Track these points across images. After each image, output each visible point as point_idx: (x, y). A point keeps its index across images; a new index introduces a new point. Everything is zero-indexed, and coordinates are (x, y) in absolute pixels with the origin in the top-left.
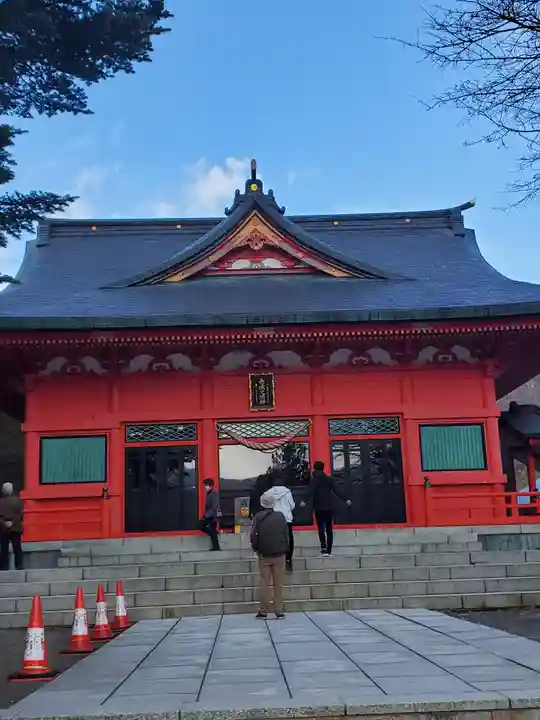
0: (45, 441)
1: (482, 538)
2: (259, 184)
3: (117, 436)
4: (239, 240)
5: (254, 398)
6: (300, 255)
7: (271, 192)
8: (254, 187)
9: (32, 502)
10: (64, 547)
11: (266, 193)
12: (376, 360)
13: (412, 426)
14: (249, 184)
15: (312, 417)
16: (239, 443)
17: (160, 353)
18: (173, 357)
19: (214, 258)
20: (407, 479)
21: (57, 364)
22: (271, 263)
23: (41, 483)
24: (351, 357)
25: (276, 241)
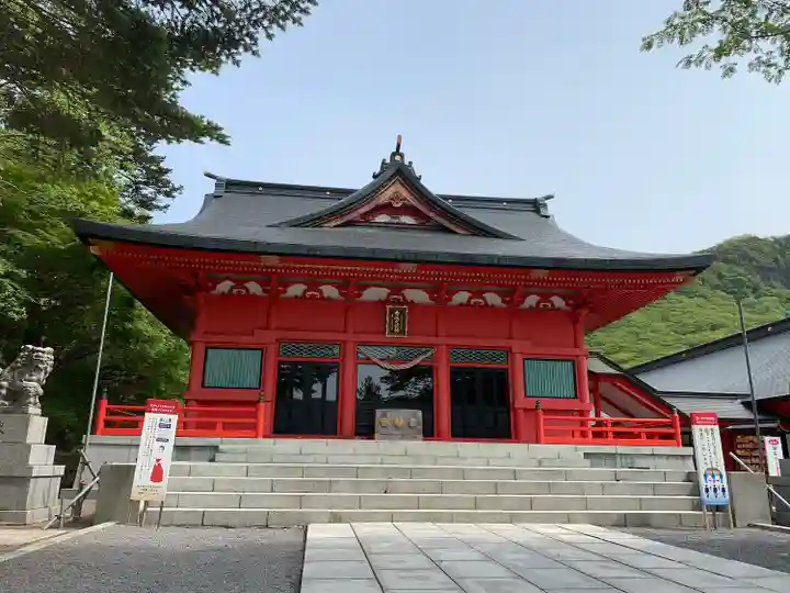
0: (210, 351)
1: (587, 455)
2: (402, 156)
3: (272, 350)
4: (384, 198)
5: (390, 326)
6: (431, 215)
7: (410, 163)
8: (397, 158)
9: (194, 403)
10: (222, 443)
11: (406, 163)
12: (489, 303)
13: (519, 358)
14: (393, 155)
15: (437, 345)
16: (375, 363)
17: (313, 285)
18: (323, 288)
19: (362, 210)
20: (514, 403)
21: (225, 286)
22: (407, 220)
23: (203, 386)
24: (470, 298)
25: (414, 203)
